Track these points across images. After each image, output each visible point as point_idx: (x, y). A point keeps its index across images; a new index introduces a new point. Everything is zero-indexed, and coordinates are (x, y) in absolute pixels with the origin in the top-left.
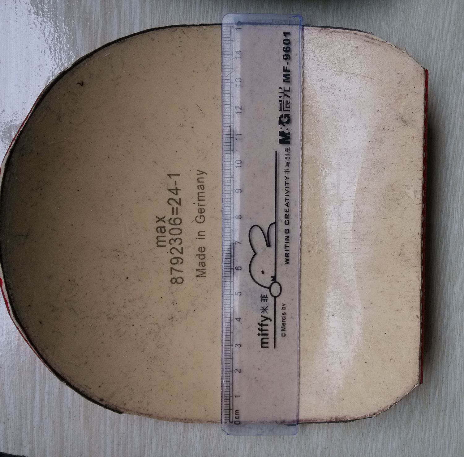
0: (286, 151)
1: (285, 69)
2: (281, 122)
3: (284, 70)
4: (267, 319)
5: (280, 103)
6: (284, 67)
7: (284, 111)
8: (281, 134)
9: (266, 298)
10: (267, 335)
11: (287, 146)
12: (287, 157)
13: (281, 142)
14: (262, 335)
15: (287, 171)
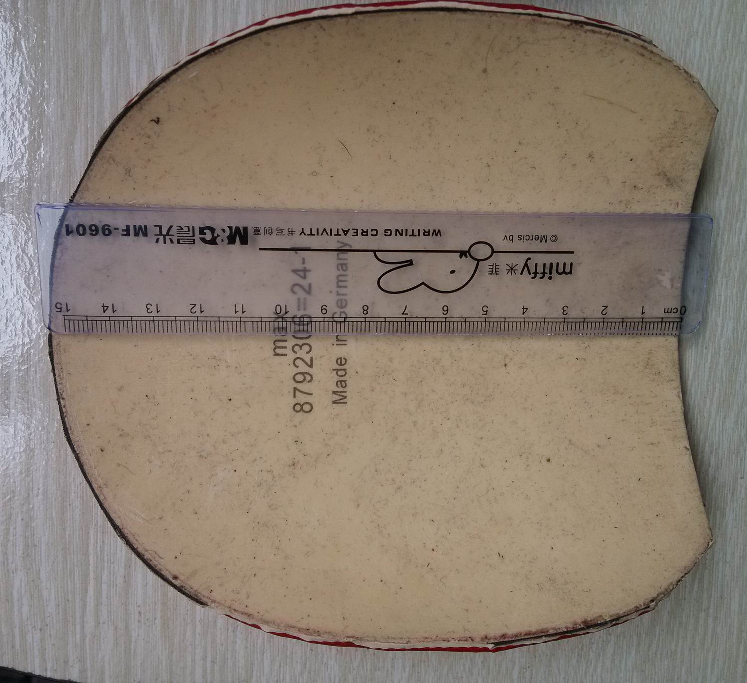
0: (258, 234)
1: (125, 233)
2: (213, 242)
3: (128, 235)
4: (526, 265)
5: (181, 241)
6: (123, 235)
7: (194, 236)
8: (231, 241)
9: (494, 265)
10: (551, 265)
11: (250, 232)
12: (268, 232)
13: (244, 241)
14: (551, 273)
15: (291, 233)
